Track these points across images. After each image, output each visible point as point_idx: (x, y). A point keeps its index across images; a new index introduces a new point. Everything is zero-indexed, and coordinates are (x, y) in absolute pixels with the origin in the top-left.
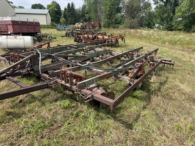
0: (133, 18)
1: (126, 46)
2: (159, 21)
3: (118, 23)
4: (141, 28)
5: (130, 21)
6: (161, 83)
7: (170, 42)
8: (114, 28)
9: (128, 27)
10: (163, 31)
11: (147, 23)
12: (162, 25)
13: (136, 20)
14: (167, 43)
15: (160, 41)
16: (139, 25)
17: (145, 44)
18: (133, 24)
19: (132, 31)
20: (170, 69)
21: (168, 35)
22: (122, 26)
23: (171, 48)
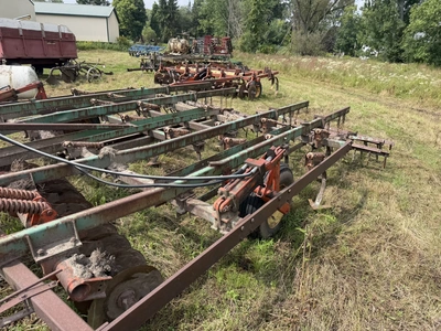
0: (311, 30)
1: (279, 96)
2: (370, 39)
3: (276, 43)
4: (330, 54)
5: (304, 38)
6: (344, 211)
7: (392, 90)
8: (266, 52)
9: (297, 52)
10: (379, 63)
11: (343, 42)
12: (377, 48)
13: (317, 36)
14: (384, 93)
15: (368, 87)
16: (323, 46)
17: (329, 93)
18: (309, 46)
19: (305, 60)
20: (377, 165)
21: (388, 72)
22: (285, 48)
23: (391, 105)
